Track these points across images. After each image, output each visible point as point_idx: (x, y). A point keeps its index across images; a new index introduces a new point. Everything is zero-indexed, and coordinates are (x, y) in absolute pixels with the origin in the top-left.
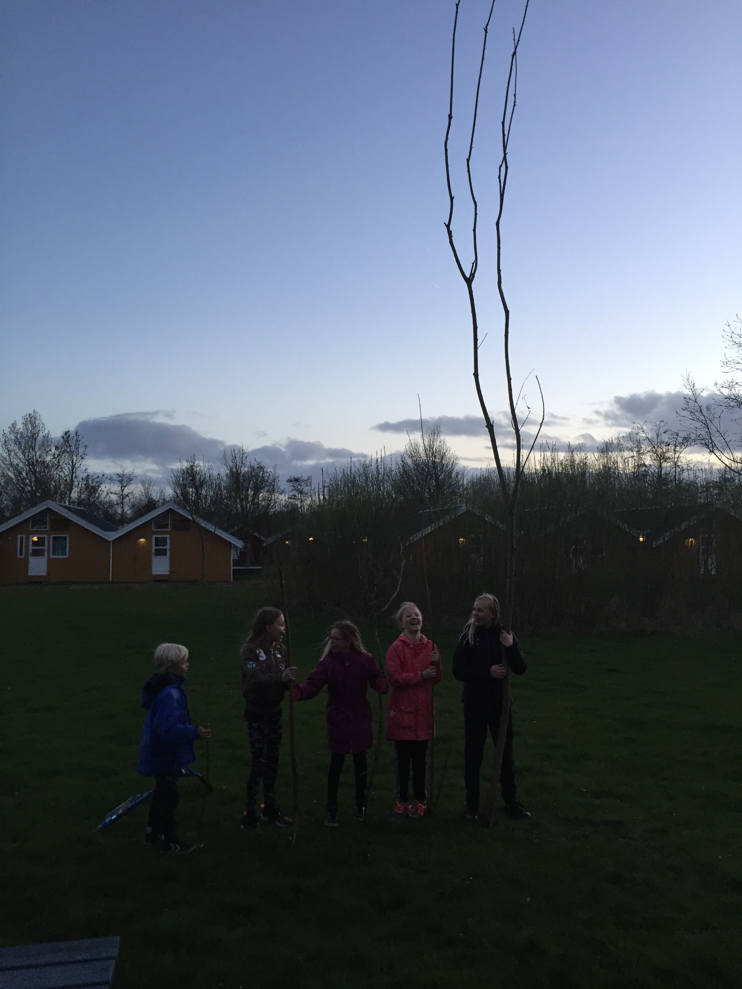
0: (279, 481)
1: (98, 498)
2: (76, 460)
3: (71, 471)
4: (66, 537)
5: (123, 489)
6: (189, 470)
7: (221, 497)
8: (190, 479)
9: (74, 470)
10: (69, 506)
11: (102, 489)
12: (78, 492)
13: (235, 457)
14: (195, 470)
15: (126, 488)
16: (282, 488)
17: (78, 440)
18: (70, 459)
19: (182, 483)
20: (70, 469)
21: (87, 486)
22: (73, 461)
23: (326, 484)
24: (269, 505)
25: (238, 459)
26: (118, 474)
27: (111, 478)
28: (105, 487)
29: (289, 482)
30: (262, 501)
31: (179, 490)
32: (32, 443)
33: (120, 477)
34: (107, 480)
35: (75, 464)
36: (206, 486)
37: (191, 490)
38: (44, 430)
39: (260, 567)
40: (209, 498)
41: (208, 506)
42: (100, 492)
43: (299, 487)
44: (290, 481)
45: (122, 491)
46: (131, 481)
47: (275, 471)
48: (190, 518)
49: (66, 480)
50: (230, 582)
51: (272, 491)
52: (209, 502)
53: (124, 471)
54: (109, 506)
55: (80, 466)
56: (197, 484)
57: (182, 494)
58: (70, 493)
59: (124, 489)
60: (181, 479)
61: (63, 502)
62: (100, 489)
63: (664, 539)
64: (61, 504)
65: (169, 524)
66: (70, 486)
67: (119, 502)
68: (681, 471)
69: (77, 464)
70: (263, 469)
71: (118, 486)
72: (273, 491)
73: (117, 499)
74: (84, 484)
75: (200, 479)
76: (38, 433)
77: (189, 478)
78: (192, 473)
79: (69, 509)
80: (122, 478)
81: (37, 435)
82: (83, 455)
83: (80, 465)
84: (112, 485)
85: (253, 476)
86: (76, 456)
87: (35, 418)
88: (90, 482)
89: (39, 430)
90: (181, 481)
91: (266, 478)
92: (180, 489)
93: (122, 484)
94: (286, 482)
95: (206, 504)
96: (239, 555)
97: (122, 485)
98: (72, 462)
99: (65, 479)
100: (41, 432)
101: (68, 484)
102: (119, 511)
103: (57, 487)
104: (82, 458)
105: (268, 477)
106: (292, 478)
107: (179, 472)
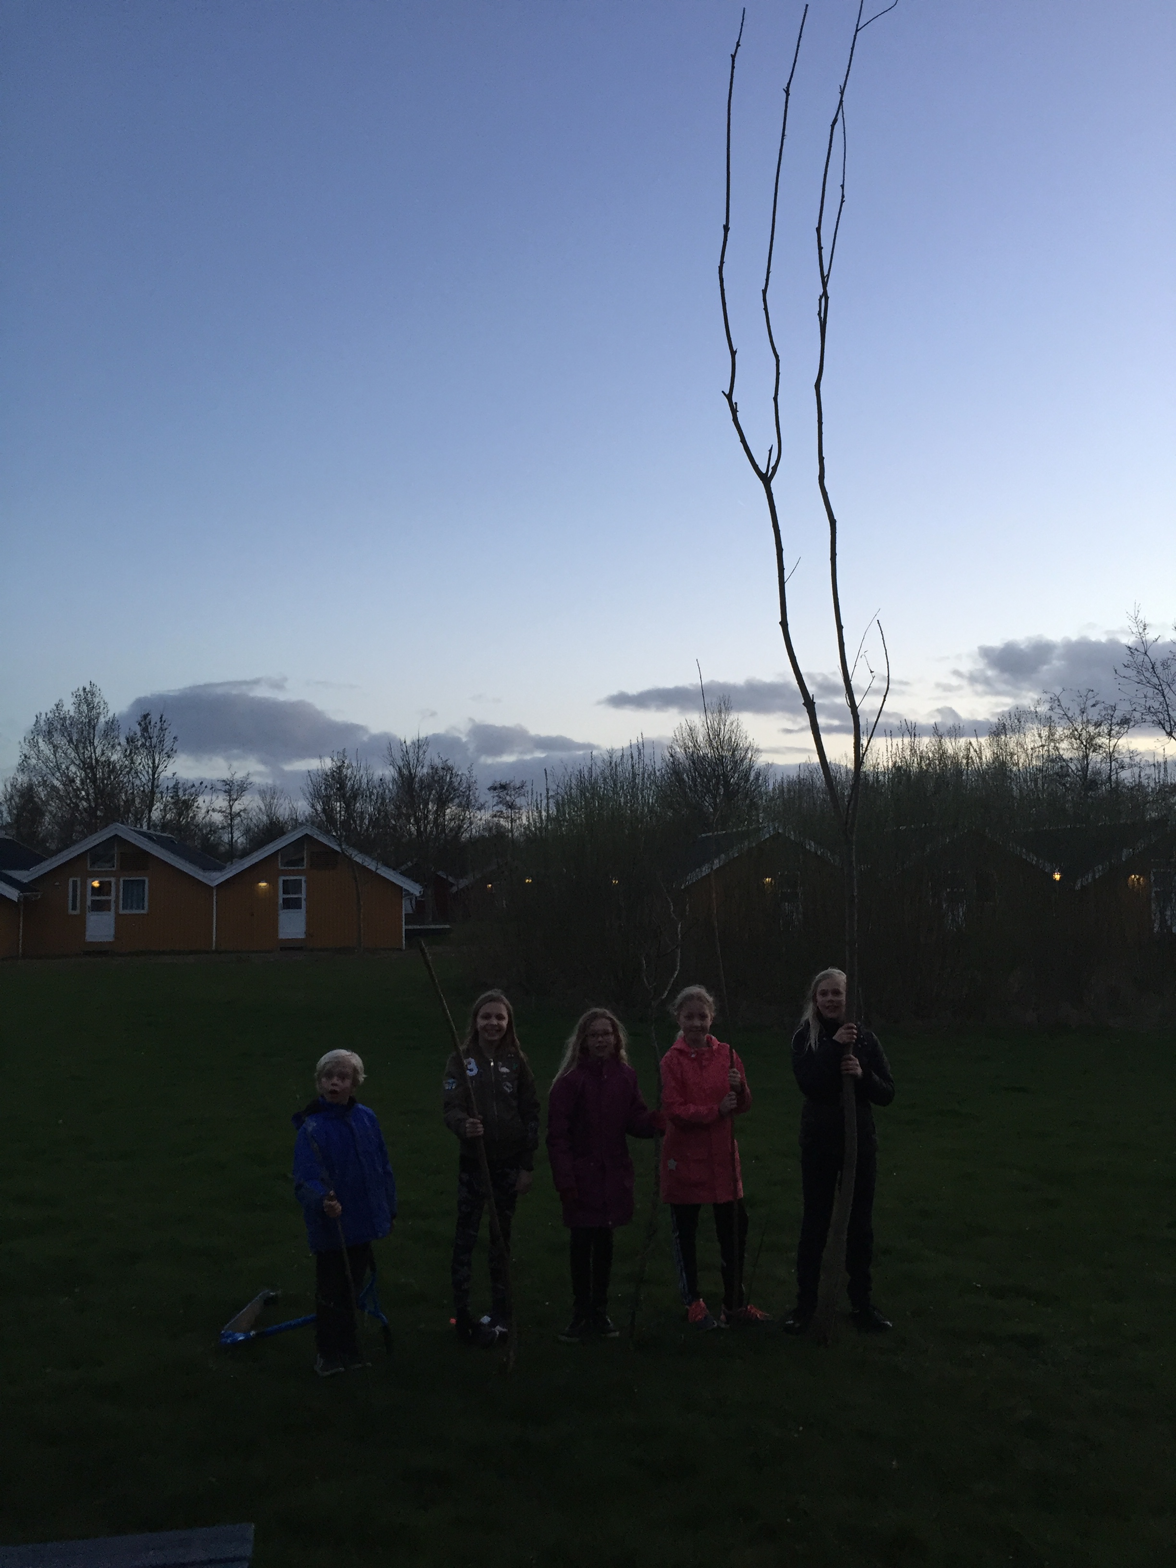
0: (476, 789)
1: (194, 817)
2: (159, 759)
3: (151, 777)
4: (144, 881)
5: (231, 804)
6: (335, 773)
7: (386, 815)
8: (336, 788)
9: (156, 776)
10: (149, 831)
11: (199, 804)
12: (161, 810)
13: (407, 752)
14: (345, 773)
15: (237, 802)
16: (482, 800)
17: (164, 728)
18: (150, 758)
19: (324, 794)
20: (150, 773)
21: (177, 802)
22: (154, 760)
23: (551, 793)
24: (460, 827)
25: (411, 754)
26: (224, 781)
27: (212, 788)
28: (204, 802)
29: (492, 791)
30: (449, 821)
31: (320, 805)
32: (89, 733)
33: (227, 786)
34: (208, 789)
35: (158, 767)
36: (362, 797)
37: (338, 804)
38: (107, 712)
39: (447, 926)
40: (368, 817)
41: (365, 831)
42: (196, 809)
43: (508, 798)
44: (493, 788)
45: (231, 807)
46: (244, 791)
47: (470, 773)
48: (337, 848)
49: (144, 791)
50: (401, 950)
51: (466, 805)
52: (367, 823)
53: (233, 775)
54: (211, 830)
55: (166, 769)
56: (348, 795)
57: (324, 810)
58: (150, 811)
59: (233, 804)
60: (324, 786)
61: (138, 826)
62: (196, 804)
63: (1094, 877)
64: (136, 829)
65: (305, 859)
66: (149, 798)
67: (225, 824)
68: (1119, 767)
69: (160, 766)
70: (452, 771)
71: (224, 800)
72: (468, 805)
73: (222, 820)
74: (170, 797)
75: (353, 786)
76: (97, 718)
77: (336, 785)
78: (340, 778)
79: (149, 837)
80: (231, 787)
81: (96, 720)
82: (170, 751)
83: (166, 767)
84: (214, 798)
85: (435, 781)
86: (160, 753)
87: (93, 694)
88: (181, 793)
89: (99, 714)
90: (323, 791)
91: (456, 784)
92: (321, 803)
93: (230, 796)
94: (487, 790)
95: (361, 826)
96: (414, 908)
97: (230, 798)
98: (154, 763)
99: (142, 789)
100: (102, 717)
101: (147, 796)
102: (226, 838)
103: (130, 802)
104: (169, 757)
105: (459, 784)
106: (497, 785)
107: (319, 776)
